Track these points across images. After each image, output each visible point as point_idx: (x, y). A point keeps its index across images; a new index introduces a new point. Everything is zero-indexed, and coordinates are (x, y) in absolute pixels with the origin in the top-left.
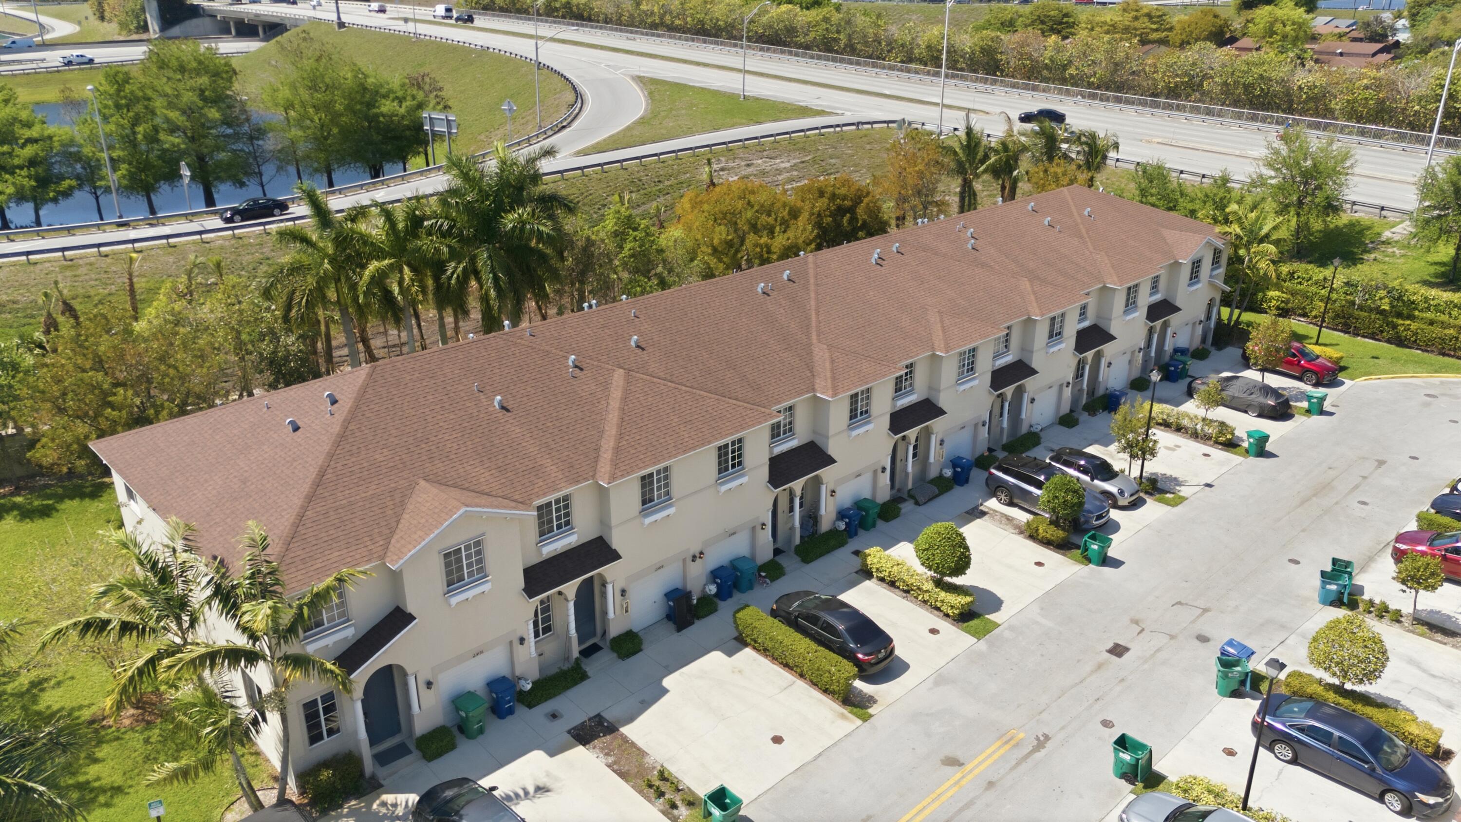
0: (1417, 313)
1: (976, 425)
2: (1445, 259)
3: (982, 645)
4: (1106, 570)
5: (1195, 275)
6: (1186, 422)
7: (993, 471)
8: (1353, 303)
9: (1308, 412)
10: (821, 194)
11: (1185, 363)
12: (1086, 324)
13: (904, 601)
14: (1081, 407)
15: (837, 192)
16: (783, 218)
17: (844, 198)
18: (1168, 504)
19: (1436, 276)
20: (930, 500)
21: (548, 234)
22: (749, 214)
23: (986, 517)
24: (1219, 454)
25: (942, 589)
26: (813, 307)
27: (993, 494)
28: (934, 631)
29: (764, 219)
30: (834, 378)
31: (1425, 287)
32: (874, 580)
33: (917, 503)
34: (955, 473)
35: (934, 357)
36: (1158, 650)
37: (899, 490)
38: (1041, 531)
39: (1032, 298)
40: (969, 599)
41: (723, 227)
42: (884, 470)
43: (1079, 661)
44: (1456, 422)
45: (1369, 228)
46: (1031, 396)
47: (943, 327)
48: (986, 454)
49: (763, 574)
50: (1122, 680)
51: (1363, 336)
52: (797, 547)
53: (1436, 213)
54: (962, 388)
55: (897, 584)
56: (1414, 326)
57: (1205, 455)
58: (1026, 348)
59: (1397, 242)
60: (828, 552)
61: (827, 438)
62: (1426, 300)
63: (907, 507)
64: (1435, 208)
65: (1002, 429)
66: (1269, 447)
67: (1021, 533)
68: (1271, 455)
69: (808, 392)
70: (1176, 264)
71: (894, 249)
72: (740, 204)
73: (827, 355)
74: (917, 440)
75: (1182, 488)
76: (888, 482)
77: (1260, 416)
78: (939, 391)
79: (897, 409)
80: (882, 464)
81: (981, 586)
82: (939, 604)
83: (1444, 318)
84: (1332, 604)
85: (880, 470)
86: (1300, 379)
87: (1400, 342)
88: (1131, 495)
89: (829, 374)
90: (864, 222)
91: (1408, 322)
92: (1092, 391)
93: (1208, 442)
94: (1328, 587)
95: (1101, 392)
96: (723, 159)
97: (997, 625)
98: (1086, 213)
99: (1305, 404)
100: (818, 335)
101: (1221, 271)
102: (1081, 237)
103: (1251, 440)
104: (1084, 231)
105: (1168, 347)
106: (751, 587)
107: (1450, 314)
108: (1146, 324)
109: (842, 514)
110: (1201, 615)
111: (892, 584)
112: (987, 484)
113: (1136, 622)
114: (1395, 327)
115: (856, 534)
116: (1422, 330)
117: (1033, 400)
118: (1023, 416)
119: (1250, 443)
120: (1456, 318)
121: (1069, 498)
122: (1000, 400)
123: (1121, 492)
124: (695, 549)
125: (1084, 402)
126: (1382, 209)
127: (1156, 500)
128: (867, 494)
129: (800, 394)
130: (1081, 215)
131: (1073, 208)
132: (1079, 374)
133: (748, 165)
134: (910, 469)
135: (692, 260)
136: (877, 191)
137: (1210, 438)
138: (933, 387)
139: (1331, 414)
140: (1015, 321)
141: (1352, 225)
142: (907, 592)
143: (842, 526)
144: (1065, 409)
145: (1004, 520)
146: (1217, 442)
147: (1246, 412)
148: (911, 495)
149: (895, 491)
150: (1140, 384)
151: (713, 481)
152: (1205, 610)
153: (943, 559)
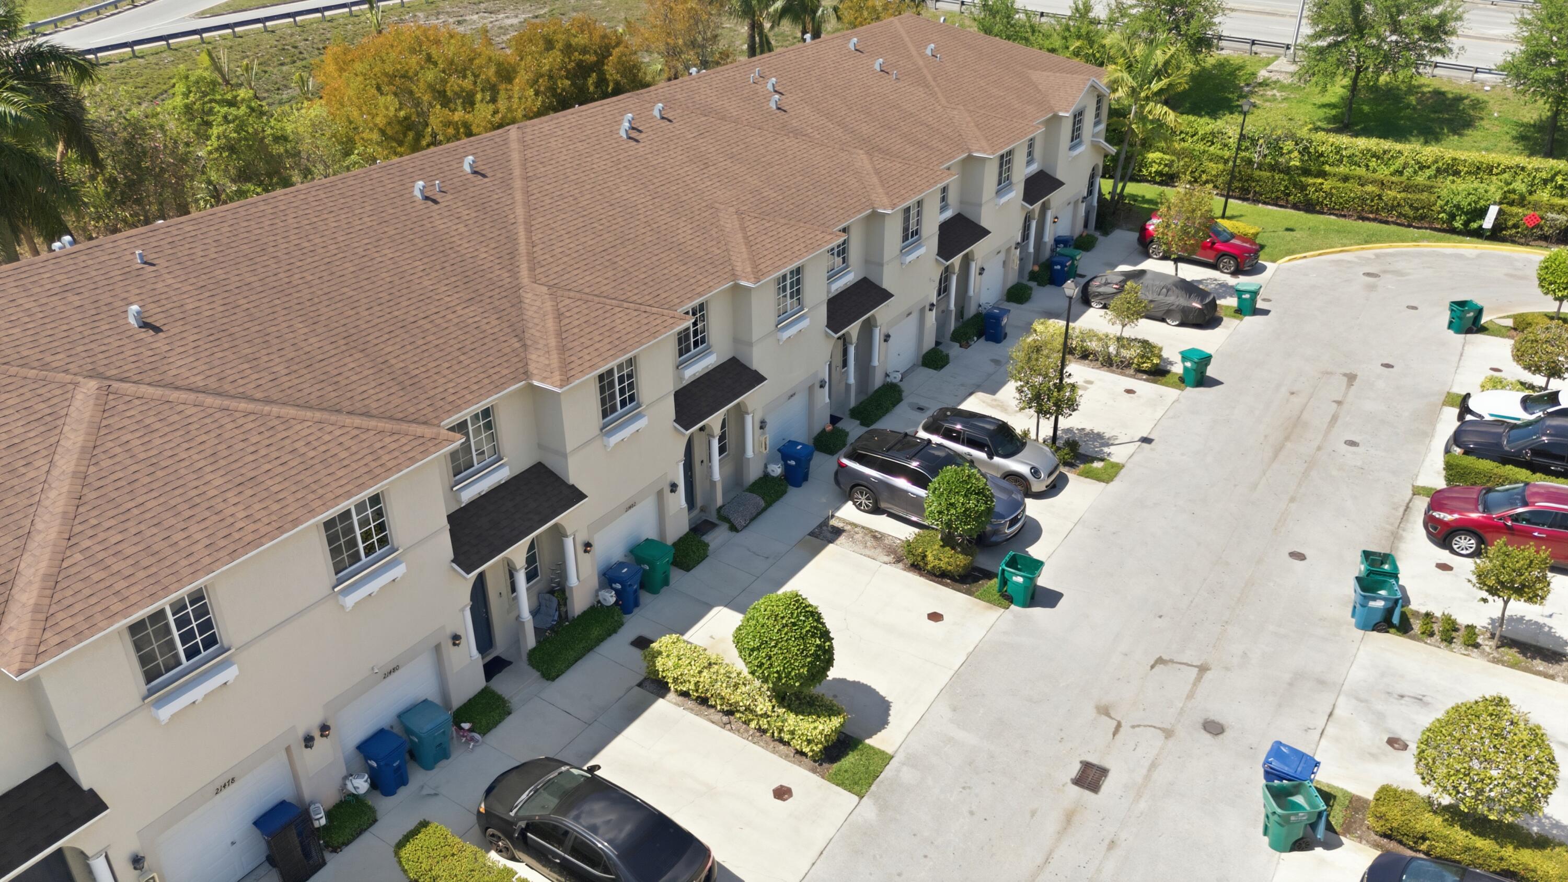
0: (1327, 168)
1: (811, 389)
2: (1333, 100)
3: (868, 809)
4: (1037, 611)
5: (1076, 136)
6: (1093, 345)
7: (845, 461)
8: (1250, 162)
9: (1239, 312)
10: (549, 44)
11: (1073, 258)
12: (948, 214)
13: (726, 733)
14: (948, 335)
15: (574, 41)
16: (488, 80)
17: (584, 51)
18: (1099, 479)
19: (1329, 120)
20: (753, 519)
21: (17, 119)
22: (430, 75)
23: (842, 539)
24: (1144, 387)
25: (790, 708)
26: (521, 220)
27: (848, 496)
28: (782, 793)
29: (455, 83)
30: (563, 349)
31: (1332, 135)
32: (671, 696)
33: (734, 528)
34: (787, 467)
35: (737, 289)
36: (1153, 766)
37: (703, 510)
38: (930, 558)
39: (875, 180)
40: (836, 722)
41: (390, 98)
42: (674, 487)
43: (1033, 813)
44: (1415, 308)
45: (1241, 68)
46: (884, 331)
47: (746, 238)
48: (829, 428)
49: (466, 726)
50: (1112, 844)
51: (1265, 203)
52: (532, 653)
53: (1330, 39)
54: (786, 335)
55: (712, 702)
56: (1327, 185)
57: (1130, 391)
58: (873, 259)
59: (1275, 82)
60: (589, 649)
61: (565, 456)
62: (1338, 150)
63: (717, 538)
64: (1331, 33)
65: (848, 386)
66: (1211, 372)
67: (898, 560)
68: (1214, 383)
69: (515, 380)
70: (1055, 119)
71: (656, 113)
72: (414, 61)
73: (549, 305)
74: (723, 426)
75: (1112, 449)
76: (684, 504)
77: (1182, 324)
78: (750, 344)
79: (685, 383)
80: (670, 478)
81: (850, 678)
82: (786, 737)
83: (1361, 171)
84: (1376, 628)
85: (667, 489)
86: (1214, 267)
87: (1309, 207)
88: (1050, 475)
89: (553, 342)
90: (617, 83)
91: (1320, 180)
92: (960, 312)
93: (1128, 371)
94: (1372, 604)
95: (971, 311)
96: (421, 15)
97: (886, 758)
98: (928, 52)
99: (1232, 302)
100: (532, 269)
101: (1102, 127)
102: (927, 86)
103: (1188, 364)
104: (929, 77)
105: (1048, 238)
106: (443, 753)
107: (1367, 166)
108: (1023, 207)
109: (609, 577)
110: (1199, 679)
111: (703, 701)
112: (837, 482)
113: (1104, 711)
114: (1303, 188)
115: (636, 604)
116: (1337, 188)
117: (887, 338)
118: (876, 363)
119: (1185, 368)
120: (1374, 171)
121: (972, 504)
122: (841, 342)
123: (1035, 472)
124: (311, 723)
125: (952, 328)
126: (1253, 43)
127: (1080, 475)
128: (650, 533)
129: (498, 388)
130: (922, 55)
131: (910, 45)
132: (943, 289)
133: (459, 23)
134: (717, 476)
135: (347, 154)
136: (634, 42)
137: (1129, 365)
138: (741, 339)
139: (1266, 312)
140: (851, 220)
141: (1221, 65)
142: (730, 713)
143: (610, 598)
144: (929, 343)
145: (870, 542)
146: (1139, 371)
147: (1163, 320)
148: (723, 516)
149: (695, 512)
150: (1017, 294)
151: (326, 590)
152: (1203, 669)
153: (787, 662)
